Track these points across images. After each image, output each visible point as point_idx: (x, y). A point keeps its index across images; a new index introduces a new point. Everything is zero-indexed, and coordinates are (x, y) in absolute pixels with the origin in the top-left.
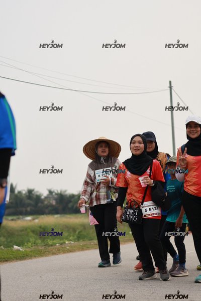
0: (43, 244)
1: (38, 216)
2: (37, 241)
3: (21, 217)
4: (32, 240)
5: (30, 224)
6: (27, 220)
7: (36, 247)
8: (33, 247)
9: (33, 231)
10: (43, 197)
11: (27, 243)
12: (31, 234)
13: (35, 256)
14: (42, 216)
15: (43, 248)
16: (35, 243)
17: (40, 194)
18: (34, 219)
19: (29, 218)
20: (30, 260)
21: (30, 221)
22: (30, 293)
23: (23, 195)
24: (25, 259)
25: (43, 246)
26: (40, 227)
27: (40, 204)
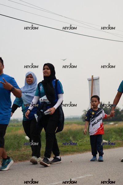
0: (121, 139)
1: (118, 122)
2: (117, 137)
3: (107, 122)
4: (114, 137)
5: (113, 127)
6: (111, 125)
7: (117, 141)
8: (115, 141)
9: (115, 131)
10: (120, 110)
11: (111, 139)
12: (113, 133)
13: (116, 147)
14: (120, 122)
15: (121, 141)
16: (116, 139)
17: (118, 109)
18: (115, 124)
19: (112, 123)
20: (113, 149)
21: (113, 125)
22: (114, 169)
23: (108, 109)
24: (110, 148)
25: (121, 140)
26: (119, 129)
27: (118, 115)
